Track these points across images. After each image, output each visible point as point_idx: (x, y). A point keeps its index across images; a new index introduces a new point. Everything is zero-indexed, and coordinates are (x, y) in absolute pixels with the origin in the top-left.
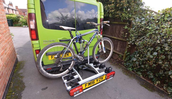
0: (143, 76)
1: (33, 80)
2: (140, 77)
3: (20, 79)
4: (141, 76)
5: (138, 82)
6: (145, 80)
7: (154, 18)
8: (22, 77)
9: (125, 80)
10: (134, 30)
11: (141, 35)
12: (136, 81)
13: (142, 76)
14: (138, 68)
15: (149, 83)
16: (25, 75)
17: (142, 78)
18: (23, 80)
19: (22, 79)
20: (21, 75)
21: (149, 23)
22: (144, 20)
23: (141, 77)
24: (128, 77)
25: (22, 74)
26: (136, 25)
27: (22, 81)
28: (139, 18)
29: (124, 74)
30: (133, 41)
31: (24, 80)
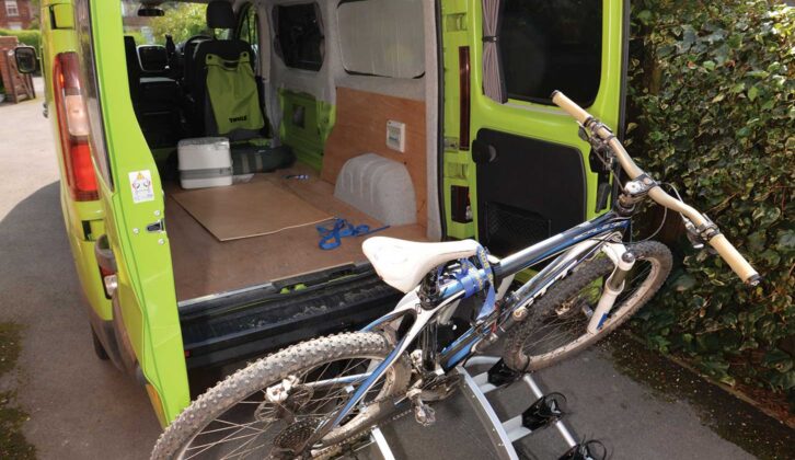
0: (740, 380)
1: (82, 428)
2: (723, 387)
3: (9, 424)
4: (724, 380)
5: (707, 418)
6: (749, 404)
7: (775, 31)
8: (16, 415)
9: (624, 407)
10: (669, 102)
11: (714, 131)
12: (693, 414)
13: (732, 383)
14: (708, 336)
15: (774, 421)
16: (33, 401)
17: (732, 391)
18: (23, 429)
19: (16, 427)
20: (8, 406)
21: (752, 62)
22: (721, 42)
23: (726, 389)
24: (649, 391)
25: (12, 400)
26: (676, 76)
27: (19, 438)
28: (698, 28)
29: (624, 373)
30: (666, 170)
31: (32, 431)
